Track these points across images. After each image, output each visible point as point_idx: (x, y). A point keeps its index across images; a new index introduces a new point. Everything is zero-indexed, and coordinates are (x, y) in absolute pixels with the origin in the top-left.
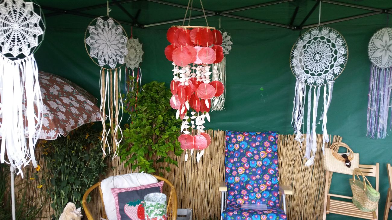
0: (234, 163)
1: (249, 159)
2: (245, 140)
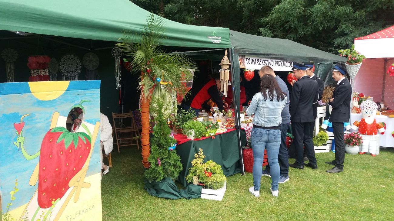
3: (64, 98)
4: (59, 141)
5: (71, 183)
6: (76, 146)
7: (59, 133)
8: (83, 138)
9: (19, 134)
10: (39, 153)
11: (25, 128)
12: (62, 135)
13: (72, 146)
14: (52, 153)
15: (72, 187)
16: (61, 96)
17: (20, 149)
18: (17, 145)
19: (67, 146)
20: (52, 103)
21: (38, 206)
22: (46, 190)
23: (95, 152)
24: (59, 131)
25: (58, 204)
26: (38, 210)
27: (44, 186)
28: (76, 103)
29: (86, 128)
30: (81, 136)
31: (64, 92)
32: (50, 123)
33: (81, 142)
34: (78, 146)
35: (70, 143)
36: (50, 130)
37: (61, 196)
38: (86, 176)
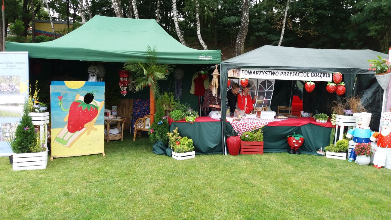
0: (136, 108)
1: (141, 107)
2: (139, 101)
3: (82, 88)
4: (79, 106)
5: (85, 126)
6: (89, 110)
7: (79, 103)
8: (93, 107)
9: (60, 100)
10: (69, 110)
11: (63, 98)
12: (81, 104)
13: (86, 110)
14: (75, 111)
15: (86, 128)
16: (81, 87)
17: (60, 106)
18: (59, 104)
19: (83, 109)
20: (76, 90)
21: (67, 131)
22: (71, 125)
23: (101, 114)
24: (79, 102)
25: (78, 133)
26: (67, 132)
27: (71, 123)
28: (89, 91)
29: (95, 103)
30: (92, 106)
31: (82, 86)
32: (75, 98)
33: (92, 109)
34: (90, 110)
35: (86, 108)
36: (75, 101)
37: (80, 130)
38: (94, 125)
